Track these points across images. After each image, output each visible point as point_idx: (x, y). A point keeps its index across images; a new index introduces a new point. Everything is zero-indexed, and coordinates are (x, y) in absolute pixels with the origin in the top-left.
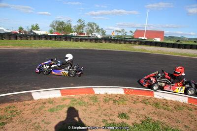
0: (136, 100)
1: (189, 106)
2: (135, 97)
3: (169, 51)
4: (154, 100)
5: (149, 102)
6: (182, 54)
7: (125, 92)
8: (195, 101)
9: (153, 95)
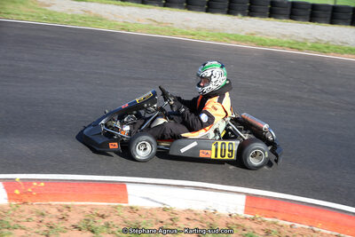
0: (54, 221)
1: (248, 224)
2: (54, 211)
3: (194, 25)
4: (126, 215)
5: (108, 225)
6: (237, 39)
7: (11, 195)
8: (268, 204)
9: (125, 198)
